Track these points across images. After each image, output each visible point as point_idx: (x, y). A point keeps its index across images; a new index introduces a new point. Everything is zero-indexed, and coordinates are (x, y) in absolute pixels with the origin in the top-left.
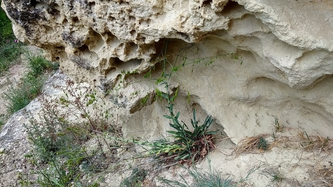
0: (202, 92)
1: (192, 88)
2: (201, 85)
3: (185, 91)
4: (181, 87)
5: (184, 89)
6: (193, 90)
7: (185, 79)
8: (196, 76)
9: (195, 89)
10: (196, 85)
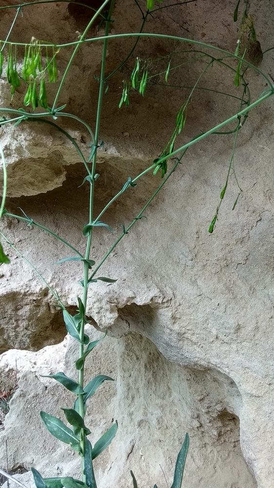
0: (255, 364)
1: (214, 332)
2: (257, 328)
3: (181, 336)
4: (165, 315)
5: (176, 327)
6: (217, 344)
7: (194, 282)
8: (245, 279)
9: (226, 339)
10: (232, 322)
